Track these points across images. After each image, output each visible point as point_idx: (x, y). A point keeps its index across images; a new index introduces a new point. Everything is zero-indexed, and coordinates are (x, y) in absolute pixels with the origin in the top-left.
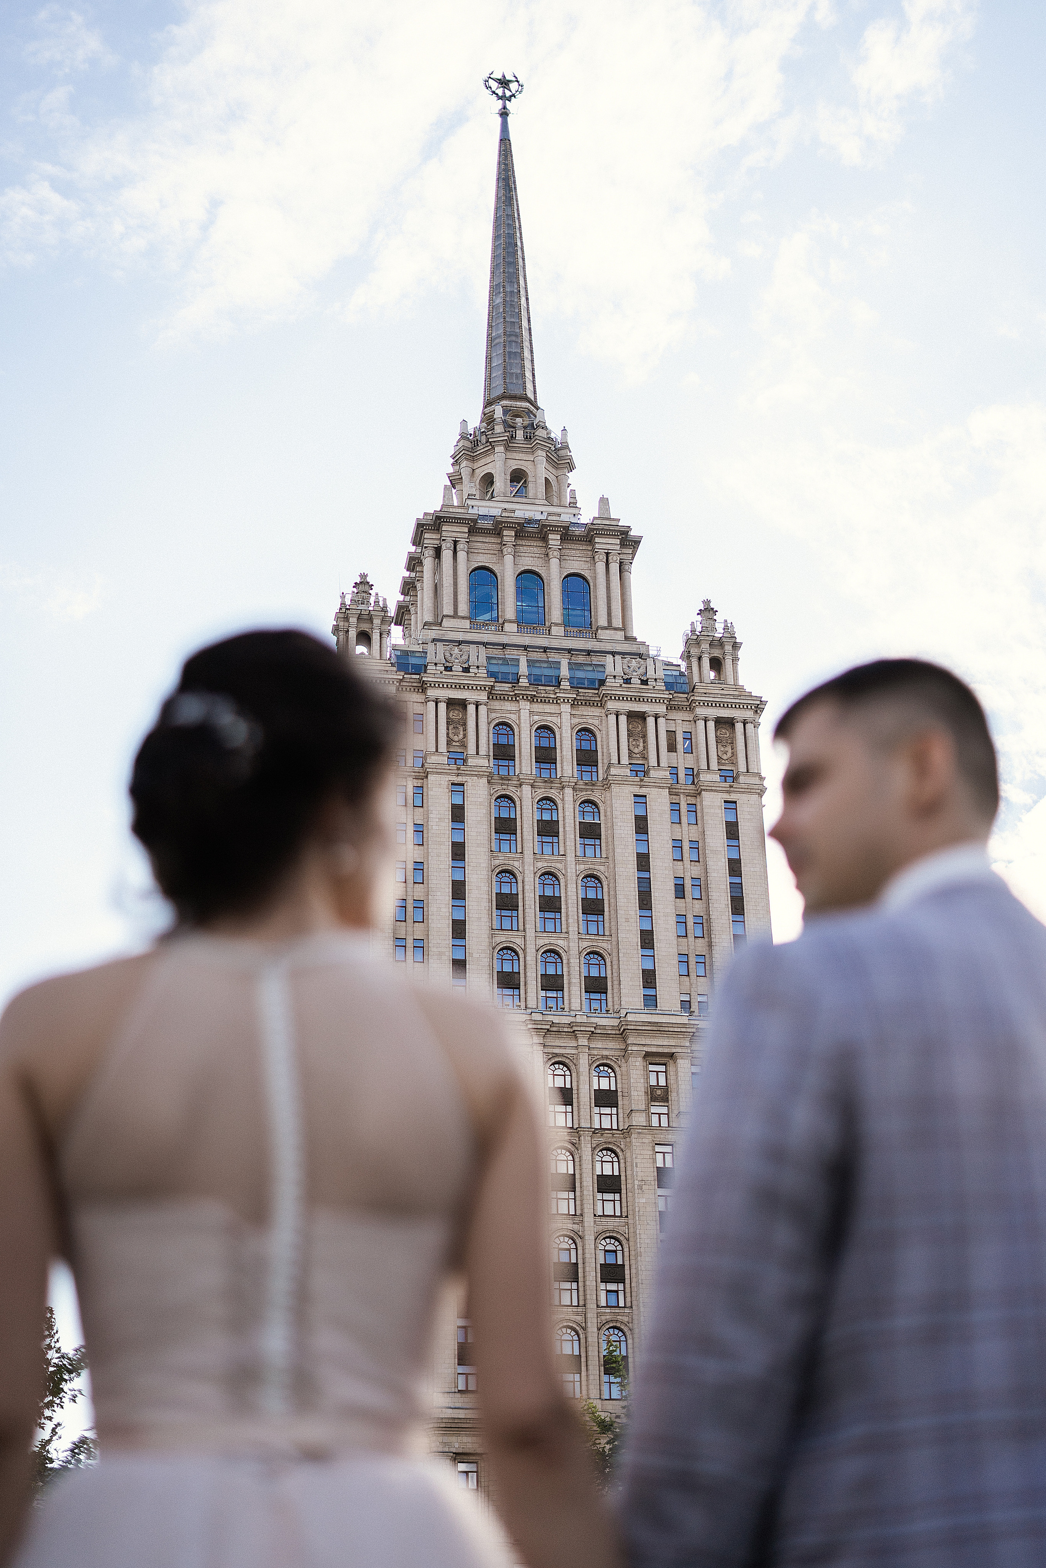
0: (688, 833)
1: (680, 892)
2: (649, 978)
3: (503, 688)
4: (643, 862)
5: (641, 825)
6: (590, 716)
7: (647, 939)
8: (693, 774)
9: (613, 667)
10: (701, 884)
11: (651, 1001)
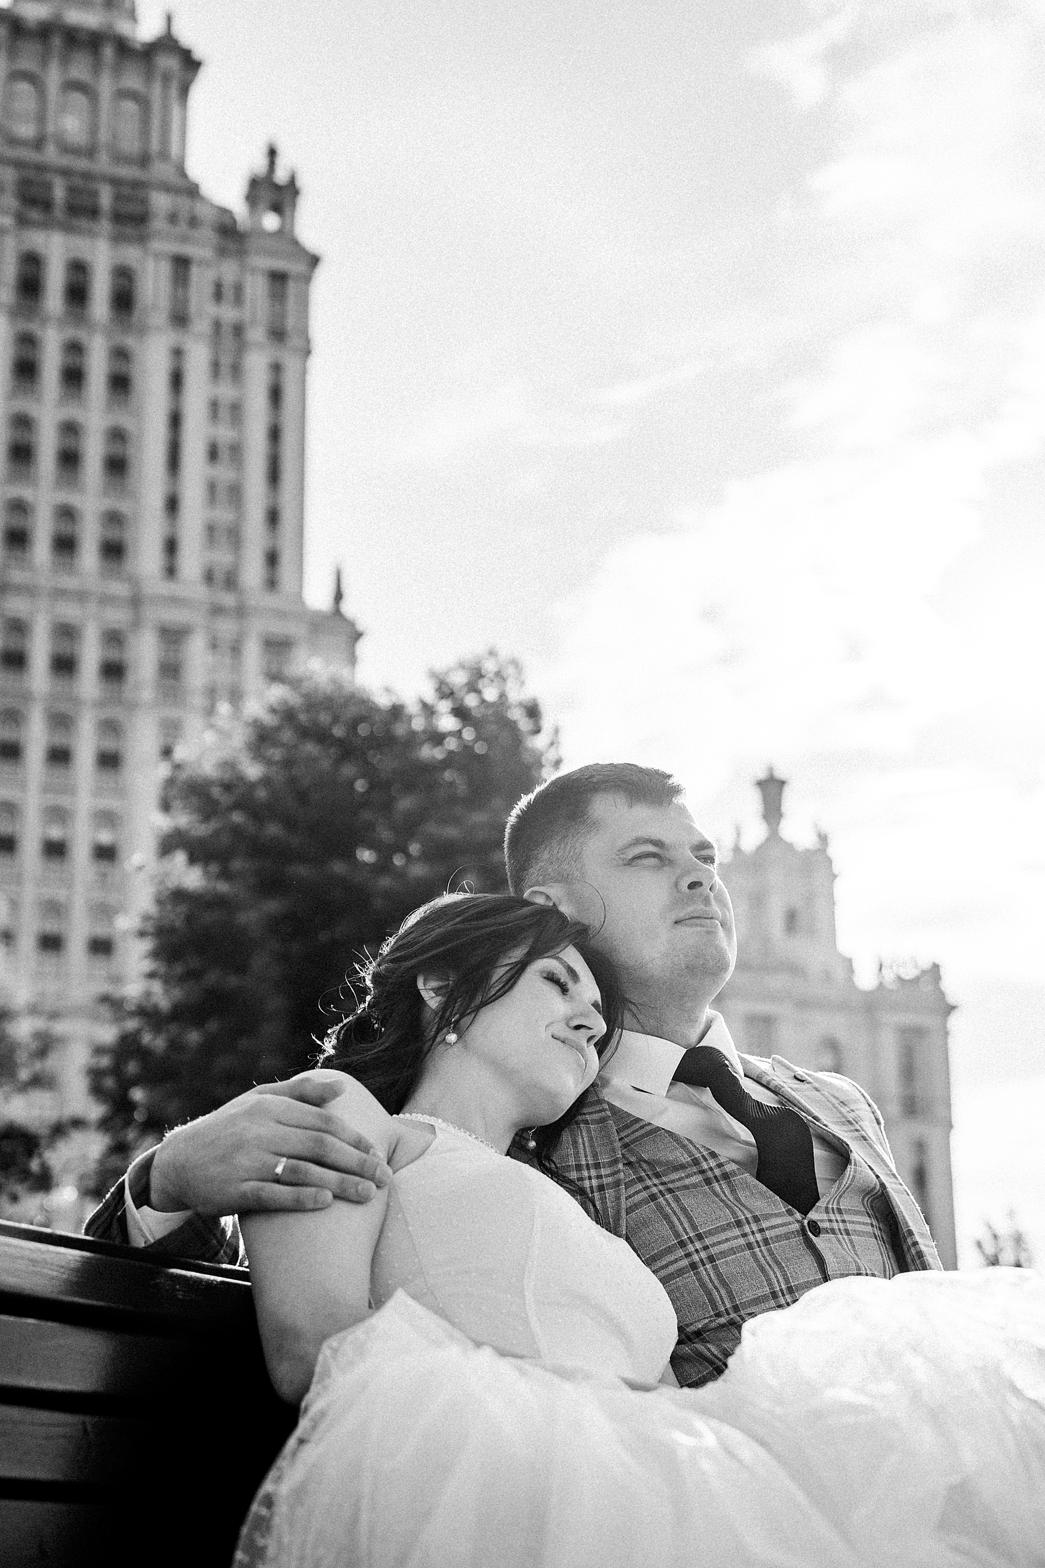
0: (226, 392)
1: (213, 454)
2: (171, 547)
3: (35, 214)
4: (175, 420)
5: (177, 380)
6: (131, 254)
7: (172, 505)
8: (238, 330)
9: (160, 202)
10: (236, 450)
11: (171, 571)
